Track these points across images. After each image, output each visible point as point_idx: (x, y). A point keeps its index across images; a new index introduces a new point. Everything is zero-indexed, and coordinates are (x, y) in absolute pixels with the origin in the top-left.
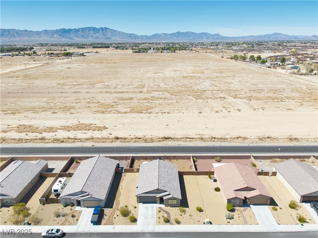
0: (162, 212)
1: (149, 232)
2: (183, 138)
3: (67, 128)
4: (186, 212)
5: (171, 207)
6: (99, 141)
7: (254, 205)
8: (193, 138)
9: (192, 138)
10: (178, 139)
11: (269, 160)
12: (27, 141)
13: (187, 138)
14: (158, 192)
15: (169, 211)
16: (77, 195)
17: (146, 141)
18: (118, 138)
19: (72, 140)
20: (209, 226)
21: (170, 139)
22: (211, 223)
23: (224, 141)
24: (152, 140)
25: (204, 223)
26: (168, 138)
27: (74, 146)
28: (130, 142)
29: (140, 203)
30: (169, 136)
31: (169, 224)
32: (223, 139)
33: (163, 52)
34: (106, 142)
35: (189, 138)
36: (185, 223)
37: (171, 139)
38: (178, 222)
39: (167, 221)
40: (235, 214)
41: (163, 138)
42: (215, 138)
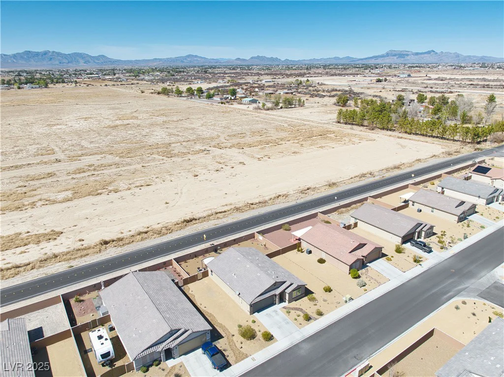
0: (292, 312)
2: (212, 215)
4: (317, 298)
5: (295, 301)
6: (73, 257)
7: (370, 262)
8: (225, 212)
10: (205, 217)
11: (335, 213)
13: (217, 213)
16: (164, 341)
18: (106, 243)
19: (13, 271)
20: (352, 302)
21: (194, 222)
22: (351, 299)
23: (265, 206)
24: (169, 230)
25: (346, 302)
26: (191, 221)
28: (132, 242)
29: (254, 313)
30: (192, 217)
31: (312, 321)
32: (264, 203)
33: (23, 88)
34: (87, 255)
35: (220, 213)
36: (328, 312)
37: (196, 220)
38: (320, 314)
39: (308, 318)
41: (183, 222)
42: (252, 204)
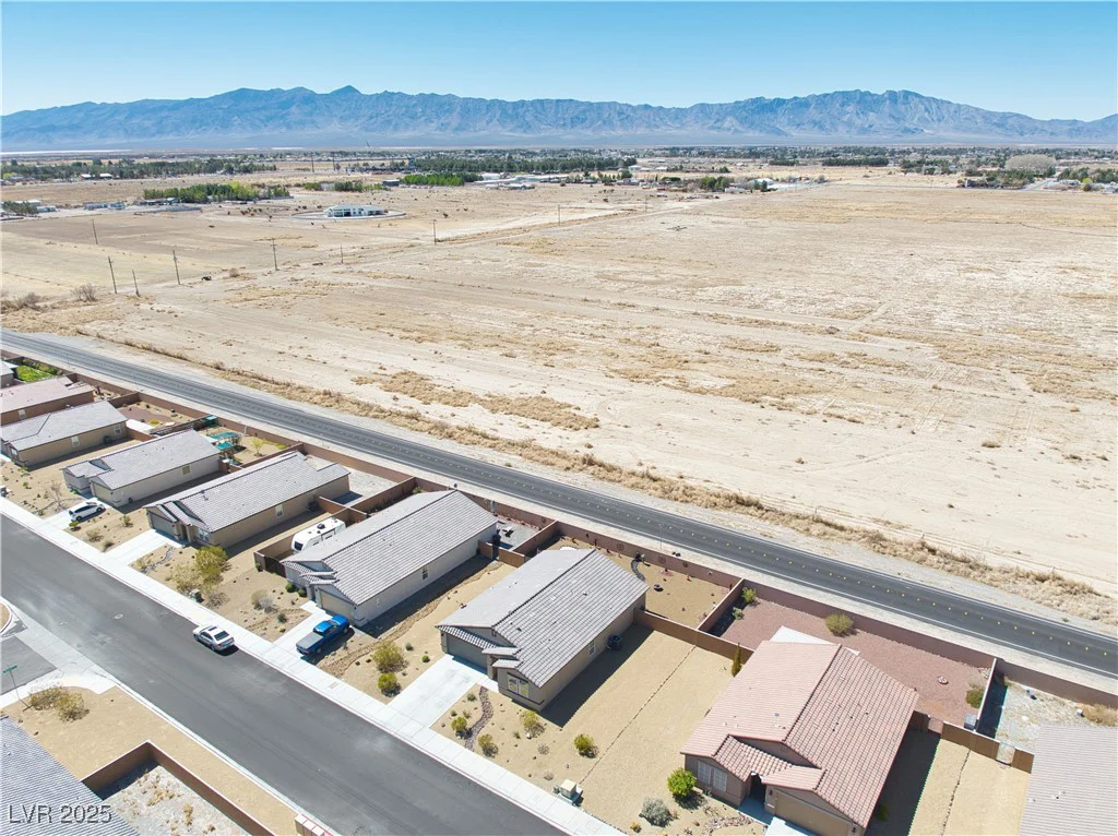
0: (478, 703)
1: (397, 739)
2: (804, 518)
3: (495, 404)
4: (542, 735)
5: (514, 701)
6: (537, 457)
7: (792, 823)
8: (842, 529)
9: (836, 527)
10: (784, 515)
11: (1075, 704)
12: (381, 413)
13: (817, 521)
14: (493, 639)
15: (496, 708)
16: (315, 571)
17: (667, 493)
18: (591, 462)
19: (476, 438)
20: (566, 806)
21: (752, 510)
22: (577, 799)
23: (967, 575)
24: (688, 495)
25: (557, 791)
26: (748, 504)
27: (465, 454)
28: (619, 482)
29: (449, 653)
30: (754, 497)
31: (463, 741)
32: (970, 566)
33: (1096, 190)
34: (552, 464)
35: (827, 524)
36: (507, 763)
37: (760, 508)
38: (489, 751)
39: (464, 733)
40: (685, 817)
41: (729, 498)
42: (933, 551)
